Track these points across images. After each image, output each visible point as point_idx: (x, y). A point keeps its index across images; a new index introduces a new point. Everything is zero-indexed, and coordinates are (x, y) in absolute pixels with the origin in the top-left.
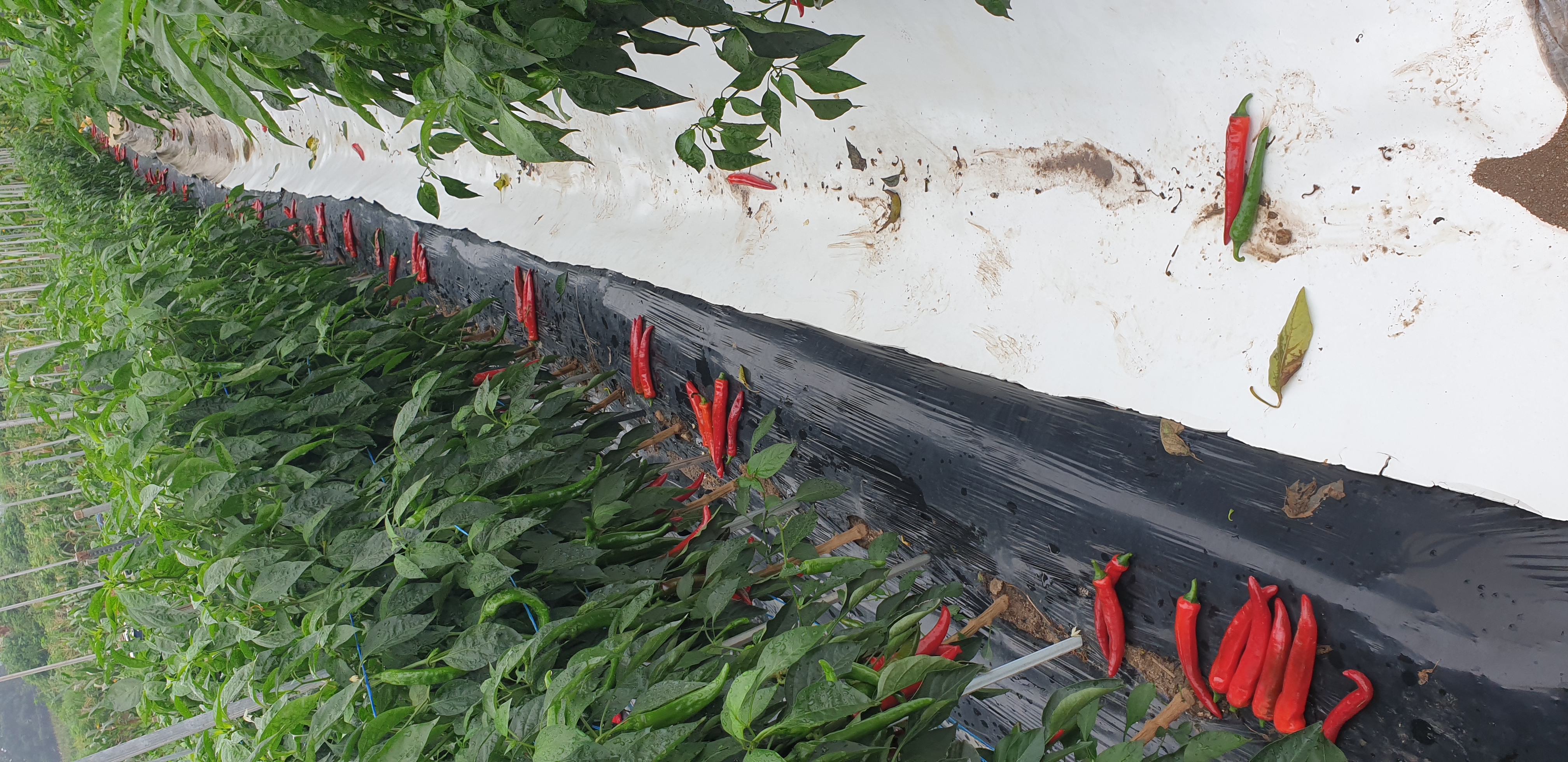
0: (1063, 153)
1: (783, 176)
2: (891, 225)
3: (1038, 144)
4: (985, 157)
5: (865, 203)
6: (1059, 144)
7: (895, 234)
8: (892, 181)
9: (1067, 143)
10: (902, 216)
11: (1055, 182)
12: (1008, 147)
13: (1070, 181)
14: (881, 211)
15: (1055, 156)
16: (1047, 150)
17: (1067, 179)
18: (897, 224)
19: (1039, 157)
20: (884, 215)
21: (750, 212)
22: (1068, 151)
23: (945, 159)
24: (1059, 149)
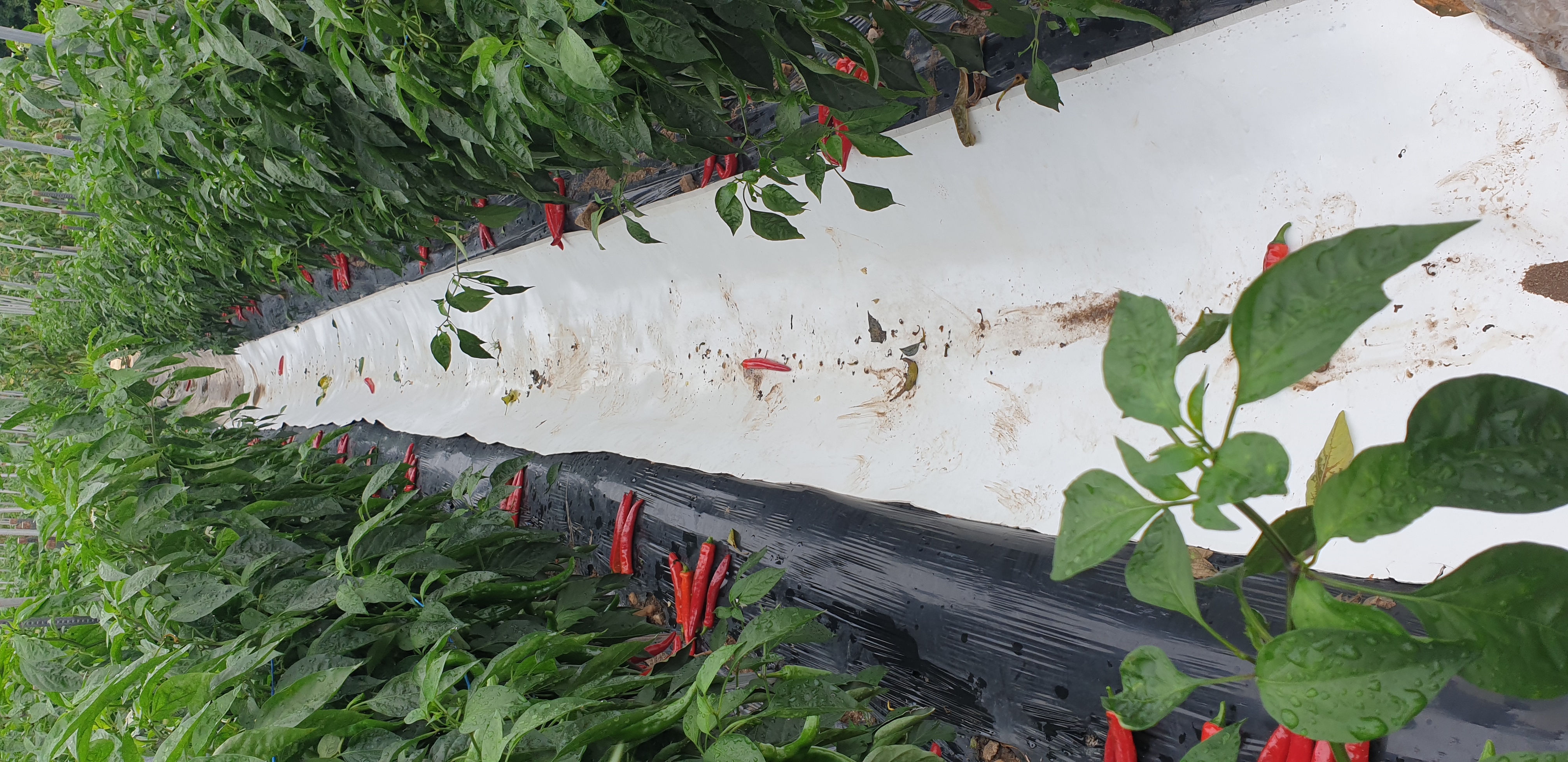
0: (1091, 305)
1: (798, 359)
2: (906, 393)
3: (1066, 298)
4: (1010, 316)
5: (880, 374)
6: (1088, 297)
7: (909, 401)
8: (911, 350)
9: (1096, 295)
10: (918, 383)
11: (1082, 335)
12: (1034, 304)
13: (1097, 332)
14: (897, 380)
15: (1083, 309)
16: (1075, 304)
17: (1094, 330)
18: (912, 392)
19: (1066, 311)
20: (899, 385)
21: (761, 395)
22: (1098, 302)
23: (968, 323)
24: (1088, 302)
